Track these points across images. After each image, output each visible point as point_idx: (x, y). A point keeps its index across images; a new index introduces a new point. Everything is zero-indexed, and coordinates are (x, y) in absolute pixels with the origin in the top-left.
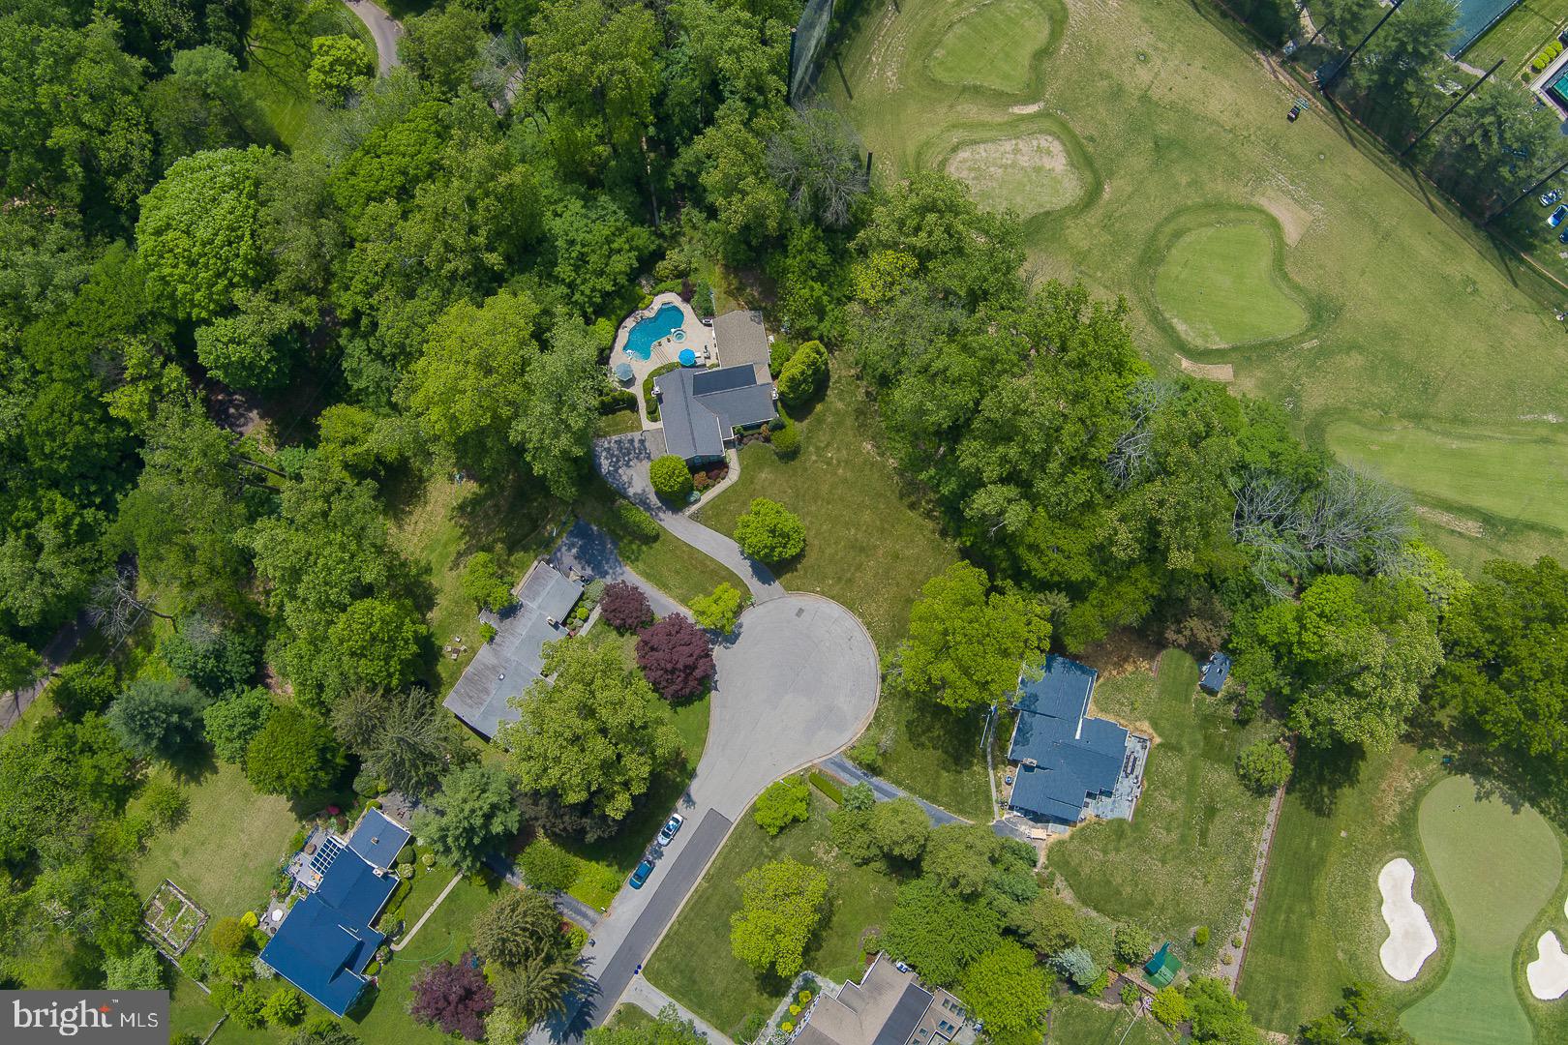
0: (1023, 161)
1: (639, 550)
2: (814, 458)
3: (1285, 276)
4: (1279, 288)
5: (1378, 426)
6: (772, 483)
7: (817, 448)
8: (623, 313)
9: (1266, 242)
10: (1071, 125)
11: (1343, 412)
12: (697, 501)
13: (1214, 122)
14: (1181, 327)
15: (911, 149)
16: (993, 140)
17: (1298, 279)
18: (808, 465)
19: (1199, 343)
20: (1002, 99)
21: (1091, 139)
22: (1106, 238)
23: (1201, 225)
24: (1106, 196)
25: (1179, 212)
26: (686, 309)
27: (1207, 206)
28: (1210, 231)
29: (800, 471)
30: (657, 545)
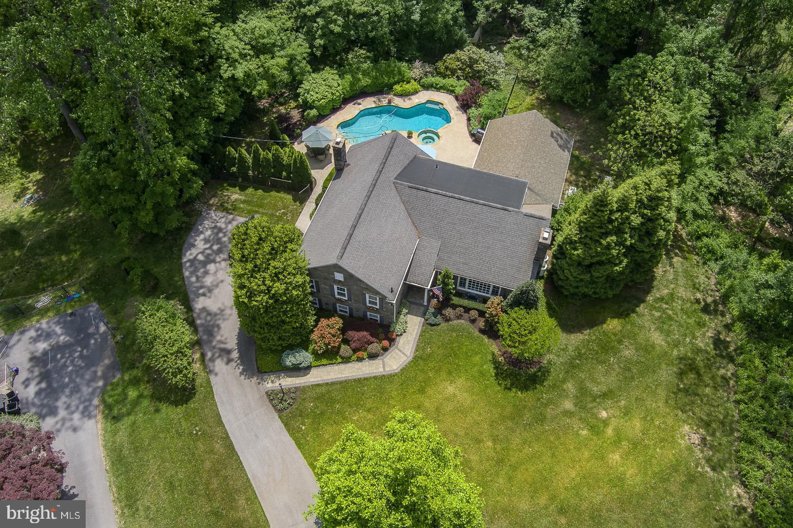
1: (136, 403)
2: (568, 405)
6: (461, 411)
7: (583, 392)
8: (365, 81)
12: (298, 370)
18: (549, 412)
26: (458, 118)
29: (527, 416)
30: (171, 413)
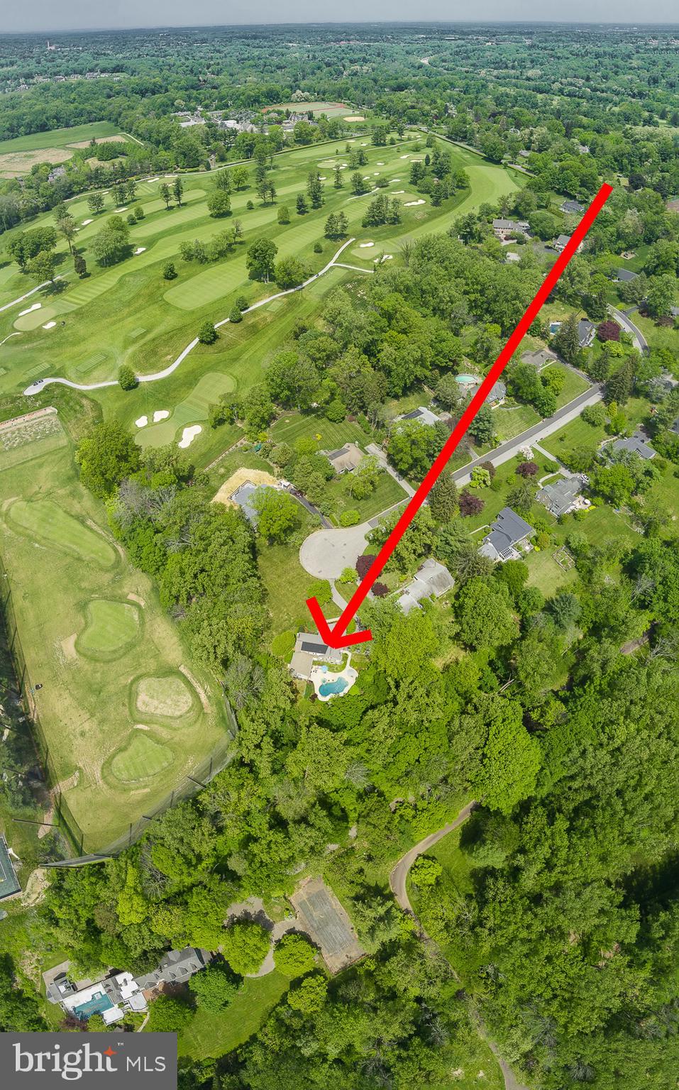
0: (156, 703)
3: (86, 623)
4: (92, 619)
5: (93, 560)
8: (343, 697)
9: (84, 637)
10: (128, 714)
11: (101, 569)
13: (71, 695)
14: (136, 617)
15: (198, 725)
16: (163, 716)
17: (83, 621)
19: (133, 609)
20: (150, 735)
21: (124, 705)
22: (142, 660)
23: (104, 652)
24: (132, 678)
25: (110, 661)
26: (317, 691)
27: (97, 661)
28: (102, 648)
